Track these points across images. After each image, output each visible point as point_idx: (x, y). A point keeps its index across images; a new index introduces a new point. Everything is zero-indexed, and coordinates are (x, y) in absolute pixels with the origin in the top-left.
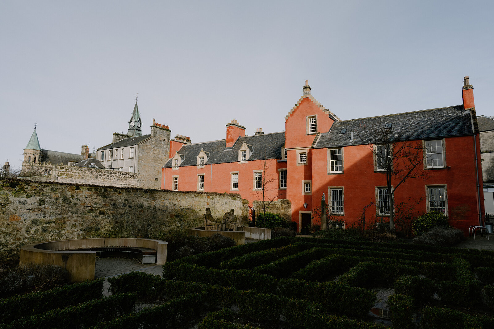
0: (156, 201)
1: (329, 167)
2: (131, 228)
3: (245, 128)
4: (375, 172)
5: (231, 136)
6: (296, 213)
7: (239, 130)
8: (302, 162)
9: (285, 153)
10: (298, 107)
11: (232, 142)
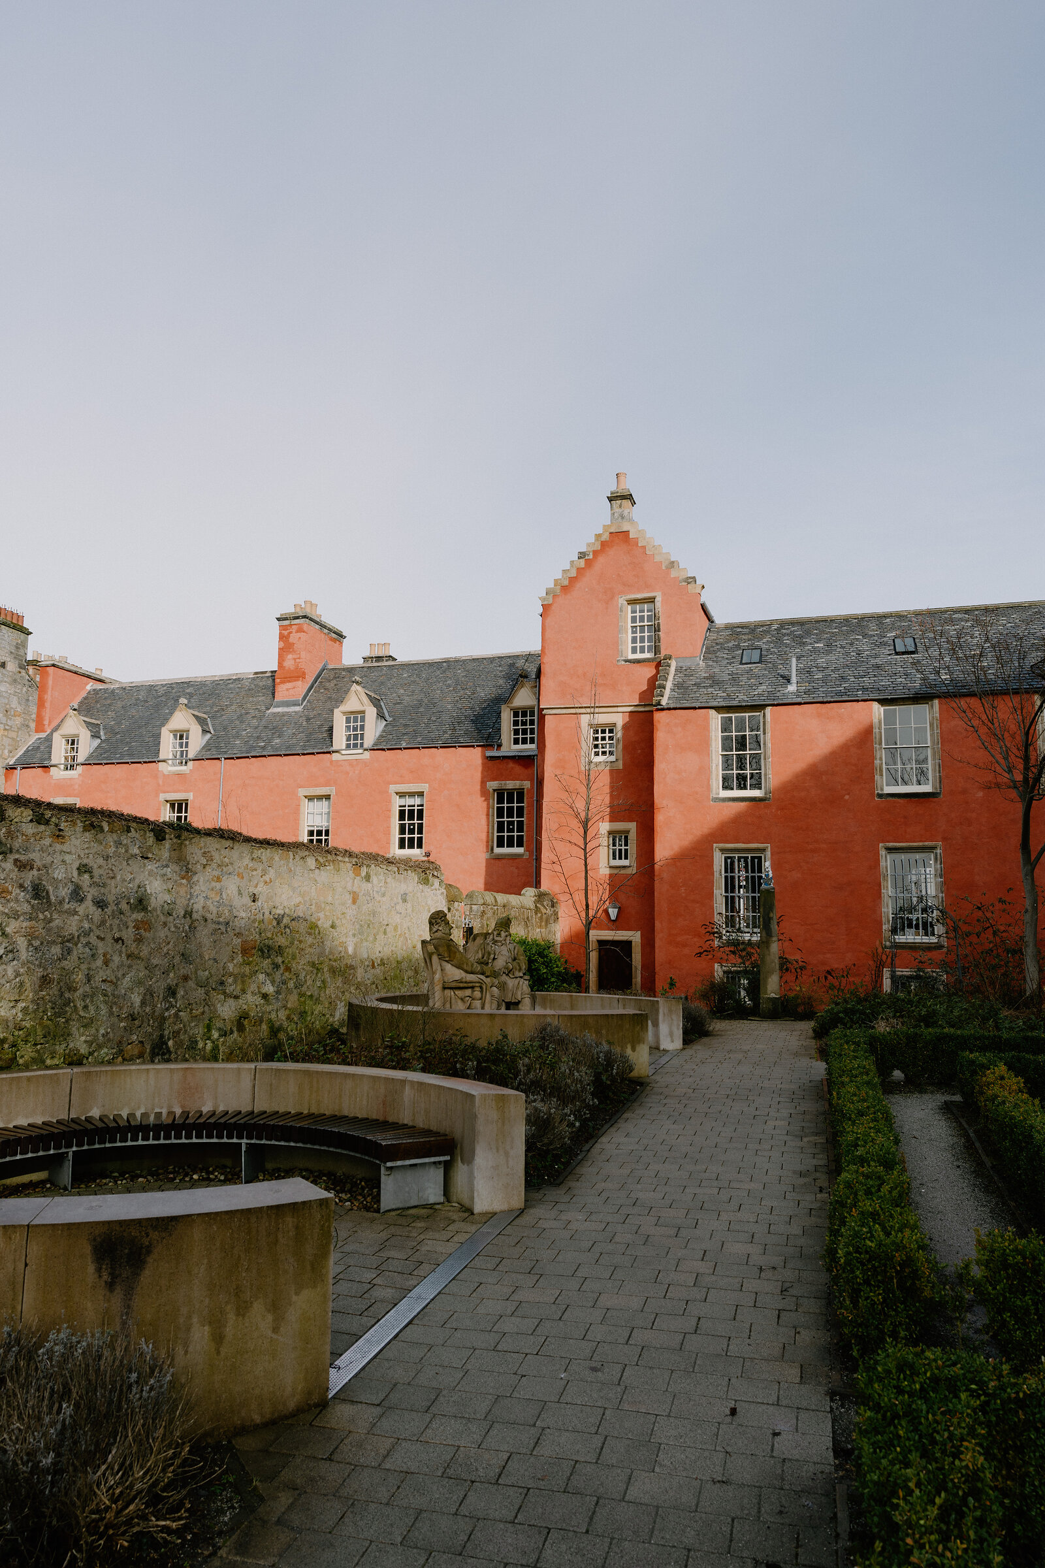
0: (195, 878)
1: (717, 775)
3: (341, 636)
4: (880, 796)
5: (295, 659)
6: (579, 940)
7: (322, 636)
8: (601, 758)
9: (512, 727)
10: (589, 563)
11: (299, 683)
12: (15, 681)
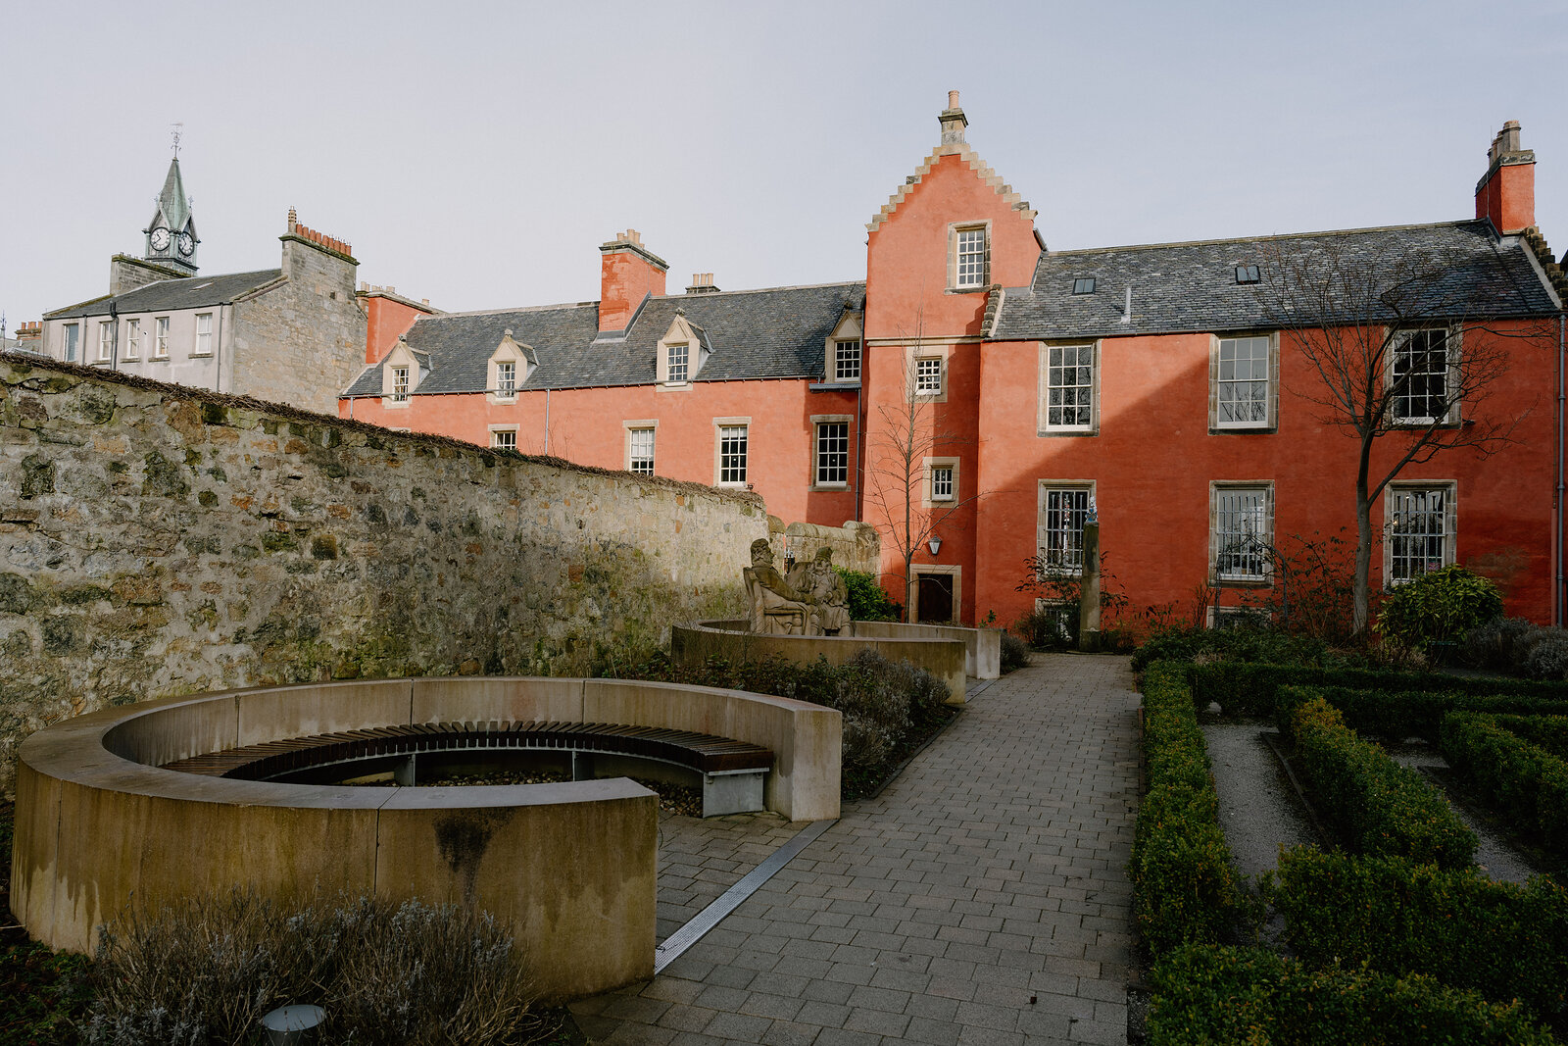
0: (524, 504)
1: (1044, 409)
2: (440, 628)
3: (665, 266)
4: (1213, 432)
5: (618, 290)
6: (900, 573)
7: (645, 267)
8: (925, 391)
9: (836, 360)
10: (918, 189)
11: (623, 314)
12: (345, 312)
